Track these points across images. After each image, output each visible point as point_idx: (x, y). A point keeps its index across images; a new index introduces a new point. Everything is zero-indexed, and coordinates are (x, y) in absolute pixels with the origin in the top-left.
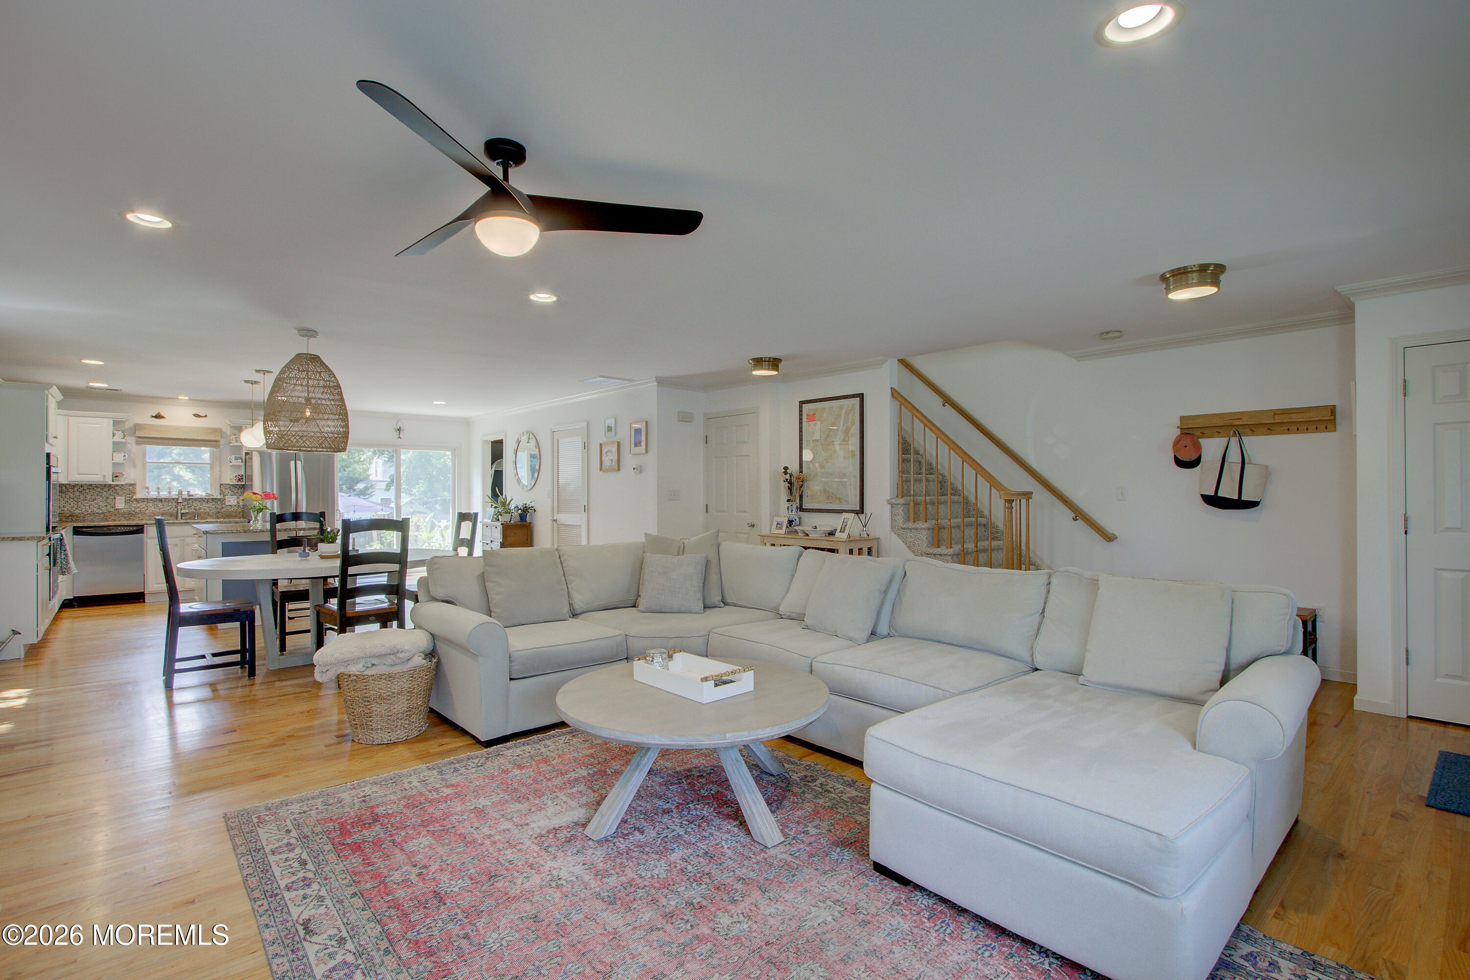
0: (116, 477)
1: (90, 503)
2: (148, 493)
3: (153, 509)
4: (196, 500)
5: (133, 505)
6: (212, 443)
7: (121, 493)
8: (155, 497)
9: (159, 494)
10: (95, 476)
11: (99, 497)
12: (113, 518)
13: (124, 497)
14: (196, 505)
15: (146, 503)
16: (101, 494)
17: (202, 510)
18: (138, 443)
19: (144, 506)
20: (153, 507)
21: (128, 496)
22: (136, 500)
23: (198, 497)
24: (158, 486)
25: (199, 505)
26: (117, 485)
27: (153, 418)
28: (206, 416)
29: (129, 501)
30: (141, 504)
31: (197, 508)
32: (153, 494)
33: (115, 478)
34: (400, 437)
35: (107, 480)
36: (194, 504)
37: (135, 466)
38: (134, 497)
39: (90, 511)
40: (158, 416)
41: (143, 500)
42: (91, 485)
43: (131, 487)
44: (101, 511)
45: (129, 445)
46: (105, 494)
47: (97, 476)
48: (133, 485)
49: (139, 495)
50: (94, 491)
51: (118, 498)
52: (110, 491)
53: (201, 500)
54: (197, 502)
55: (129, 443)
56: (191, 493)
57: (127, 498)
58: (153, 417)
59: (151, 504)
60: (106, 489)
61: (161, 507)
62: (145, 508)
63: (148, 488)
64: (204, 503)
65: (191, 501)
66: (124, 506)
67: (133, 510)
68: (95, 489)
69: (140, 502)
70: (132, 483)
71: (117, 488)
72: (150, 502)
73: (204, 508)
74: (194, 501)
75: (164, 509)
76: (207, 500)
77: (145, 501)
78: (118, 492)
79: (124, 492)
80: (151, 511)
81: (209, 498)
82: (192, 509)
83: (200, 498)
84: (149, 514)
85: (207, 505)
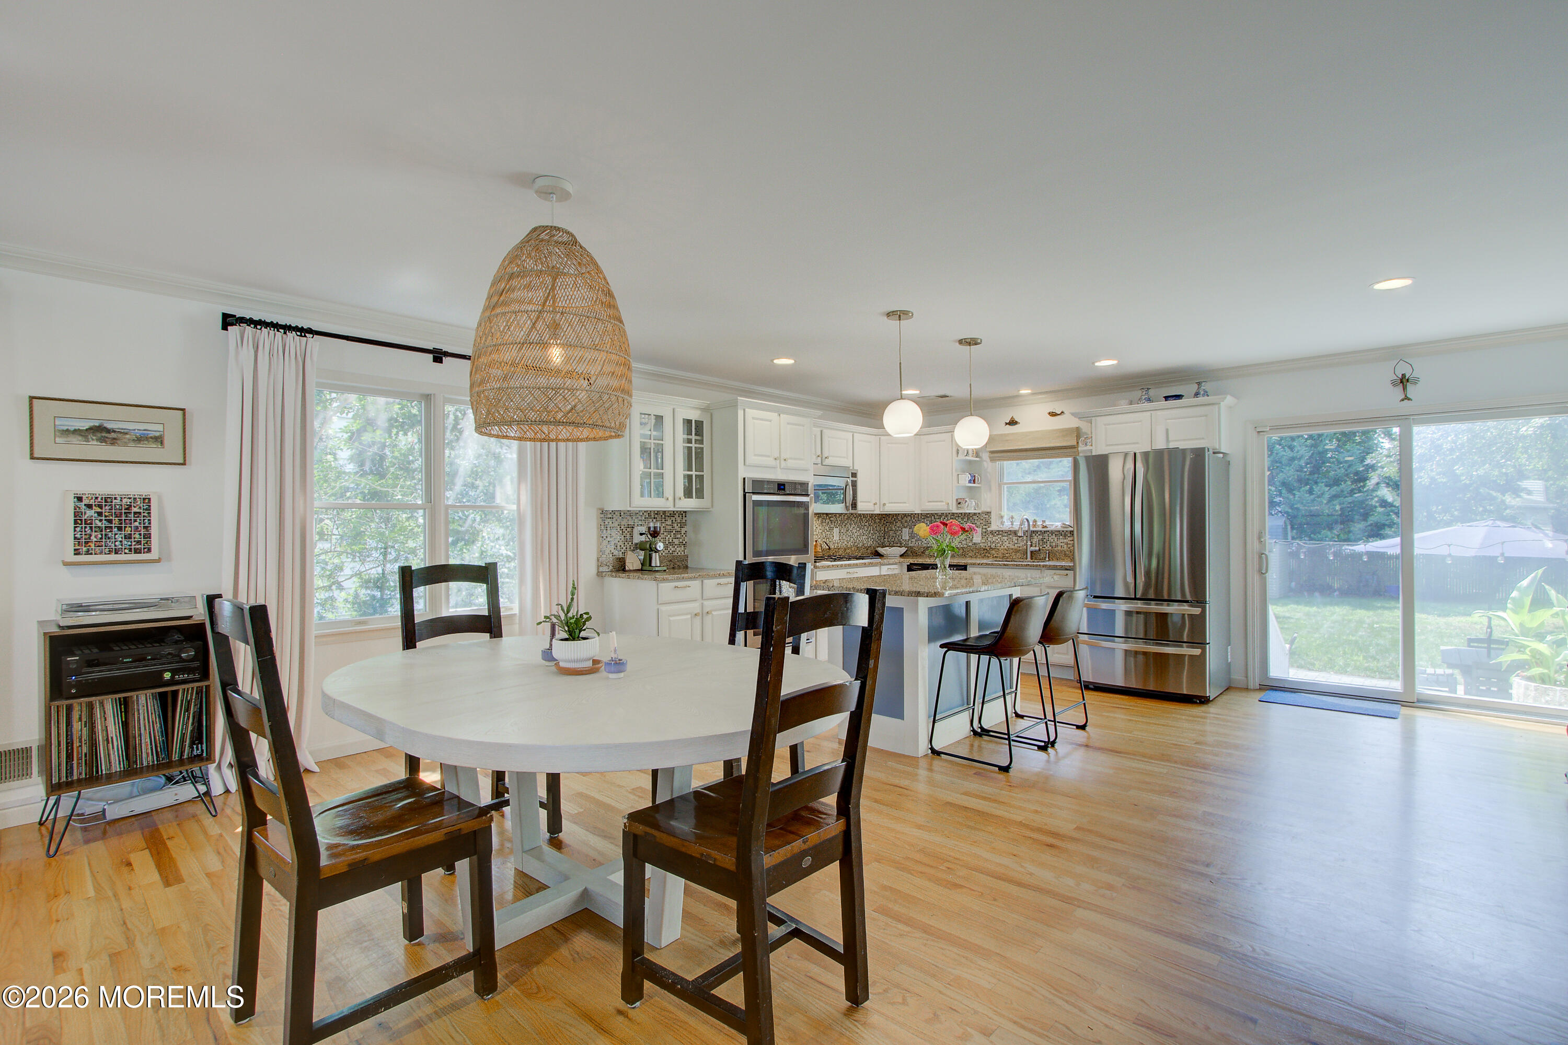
0: (959, 503)
2: (1002, 523)
3: (1006, 544)
4: (1052, 532)
5: (989, 539)
6: (1069, 450)
7: (978, 523)
8: (1009, 529)
9: (1012, 525)
10: (901, 505)
12: (970, 554)
13: (981, 529)
14: (1052, 540)
15: (1001, 536)
17: (1059, 548)
18: (993, 460)
19: (999, 540)
20: (1007, 542)
21: (984, 527)
22: (992, 532)
23: (1053, 528)
24: (1011, 514)
25: (1056, 540)
26: (975, 514)
27: (1008, 426)
28: (1062, 412)
29: (985, 534)
30: (997, 538)
31: (1054, 544)
32: (1007, 525)
33: (959, 506)
34: (1406, 398)
35: (949, 508)
36: (1048, 538)
37: (990, 489)
38: (990, 529)
40: (1013, 423)
41: (999, 532)
43: (987, 517)
45: (985, 463)
47: (904, 505)
48: (988, 513)
49: (994, 527)
53: (1058, 533)
54: (1054, 537)
55: (985, 461)
56: (1047, 523)
57: (984, 530)
58: (1006, 424)
59: (1005, 538)
61: (1016, 542)
62: (1001, 543)
63: (1002, 517)
64: (1061, 537)
65: (1047, 535)
66: (980, 539)
67: (989, 545)
68: (957, 518)
69: (995, 534)
70: (988, 510)
71: (975, 517)
72: (1006, 534)
73: (1061, 544)
74: (1050, 535)
75: (1019, 545)
76: (1063, 533)
77: (1001, 533)
78: (976, 522)
79: (982, 521)
80: (1006, 547)
81: (1066, 531)
82: (1048, 545)
83: (1057, 531)
84: (1002, 551)
85: (1065, 541)
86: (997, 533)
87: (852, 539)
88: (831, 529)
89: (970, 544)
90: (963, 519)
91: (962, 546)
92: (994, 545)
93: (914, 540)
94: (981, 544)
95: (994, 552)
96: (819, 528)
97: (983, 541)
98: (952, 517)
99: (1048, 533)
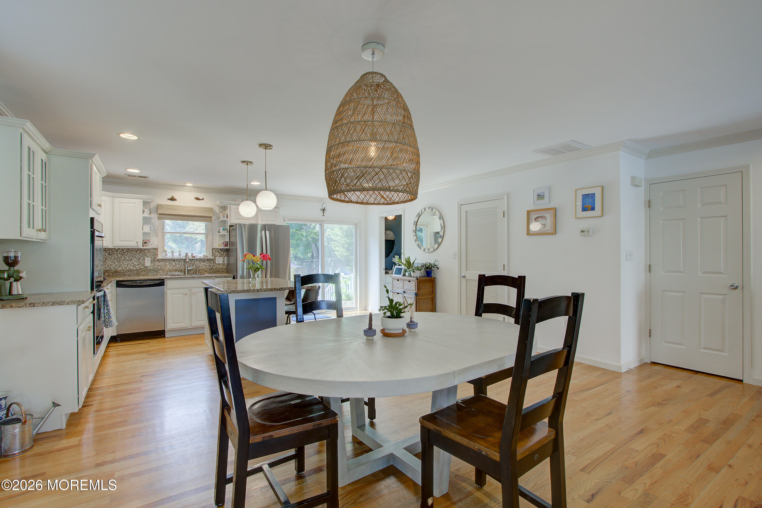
0: (145, 243)
1: (128, 262)
2: (166, 255)
5: (156, 263)
6: (207, 218)
7: (148, 255)
8: (170, 258)
9: (173, 255)
11: (134, 258)
12: (143, 273)
13: (150, 258)
14: (197, 264)
15: (165, 262)
16: (135, 256)
18: (159, 218)
19: (163, 264)
20: (169, 265)
21: (153, 257)
22: (158, 260)
23: (198, 258)
24: (173, 250)
25: (199, 263)
26: (145, 249)
27: (170, 200)
28: (203, 199)
29: (153, 261)
30: (162, 263)
31: (198, 266)
32: (169, 255)
34: (323, 215)
35: (139, 246)
36: (196, 263)
37: (157, 235)
38: (157, 258)
39: (128, 268)
40: (173, 199)
41: (163, 260)
42: (128, 249)
43: (155, 251)
44: (135, 269)
45: (153, 220)
46: (138, 256)
48: (156, 249)
49: (160, 256)
50: (130, 254)
51: (146, 259)
52: (141, 254)
54: (198, 262)
55: (153, 219)
56: (194, 255)
57: (153, 259)
59: (168, 263)
60: (139, 252)
61: (175, 265)
62: (164, 266)
63: (166, 251)
64: (202, 262)
65: (194, 261)
66: (150, 264)
67: (156, 267)
68: (131, 252)
69: (161, 261)
70: (156, 247)
71: (146, 251)
72: (168, 261)
73: (202, 266)
74: (196, 261)
75: (176, 267)
76: (203, 260)
77: (164, 260)
78: (146, 254)
79: (151, 254)
80: (168, 268)
81: (205, 259)
82: (195, 267)
83: (200, 259)
84: (167, 270)
85: (204, 264)
89: (142, 268)
90: (136, 252)
92: (160, 267)
94: (150, 267)
95: (160, 271)
97: (152, 265)
99: (194, 260)
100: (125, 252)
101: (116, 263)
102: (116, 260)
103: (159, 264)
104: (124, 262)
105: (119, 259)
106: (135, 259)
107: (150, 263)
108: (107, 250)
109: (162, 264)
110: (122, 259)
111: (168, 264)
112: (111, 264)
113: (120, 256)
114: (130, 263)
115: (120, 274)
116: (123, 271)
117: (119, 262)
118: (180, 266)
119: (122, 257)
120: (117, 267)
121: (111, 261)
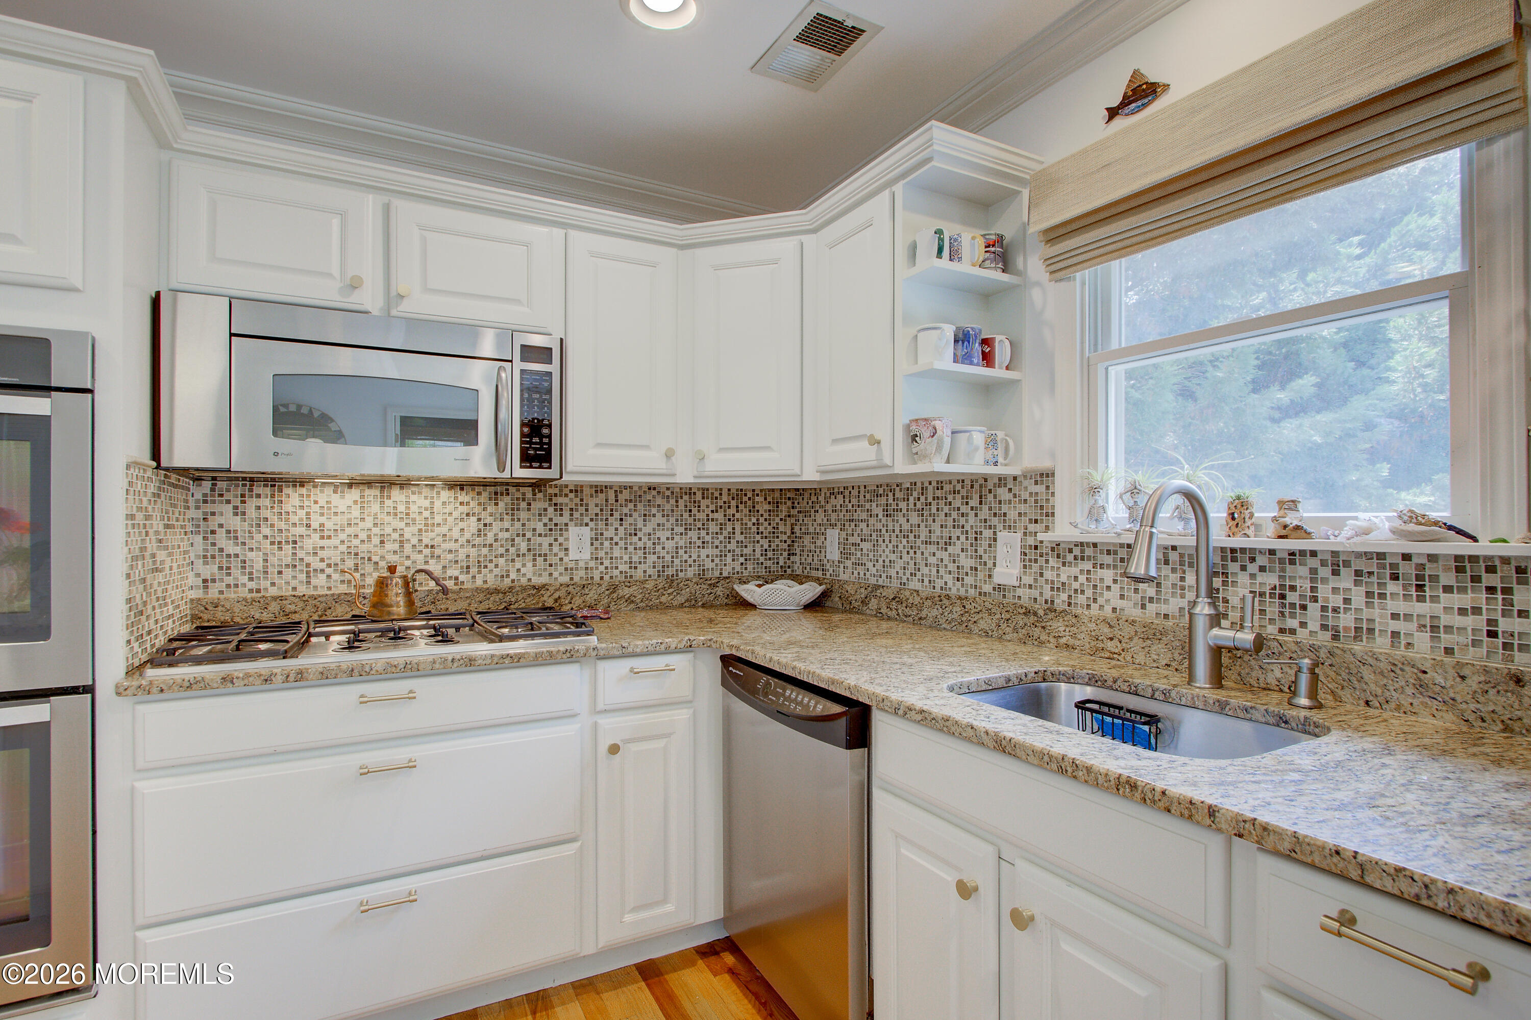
0: (916, 438)
1: (939, 554)
2: (1096, 514)
3: (1112, 598)
5: (1048, 575)
7: (1012, 515)
11: (958, 532)
13: (1019, 535)
14: (1337, 601)
15: (1088, 565)
16: (962, 521)
17: (1382, 644)
19: (1082, 578)
20: (1116, 588)
21: (1032, 526)
22: (1056, 548)
25: (1358, 597)
26: (1002, 481)
29: (1033, 552)
30: (1074, 571)
31: (1346, 620)
35: (888, 461)
36: (1324, 591)
37: (1049, 384)
38: (1052, 534)
39: (939, 583)
41: (1082, 549)
43: (1040, 488)
46: (972, 519)
48: (1045, 477)
49: (1066, 527)
51: (1003, 535)
52: (985, 508)
54: (1346, 580)
57: (1032, 540)
59: (1108, 575)
62: (1089, 593)
64: (1392, 587)
65: (1306, 569)
66: (1021, 571)
67: (1048, 594)
68: (951, 498)
69: (1070, 557)
70: (1047, 465)
71: (1003, 493)
72: (1108, 560)
73: (1394, 625)
74: (1324, 572)
75: (1163, 609)
76: (1405, 568)
77: (1089, 552)
78: (1005, 508)
79: (1022, 508)
80: (1109, 609)
81: (1432, 558)
82: (1314, 625)
83: (1368, 555)
84: (1092, 626)
85: (1424, 608)
86: (1077, 551)
87: (652, 558)
88: (560, 529)
89: (987, 588)
90: (966, 500)
91: (962, 592)
92: (1064, 596)
93: (849, 563)
94: (1019, 592)
95: (1058, 625)
96: (497, 526)
97: (1027, 580)
98: (939, 493)
99: (1313, 562)
100: (930, 500)
101: (905, 555)
102: (904, 541)
103: (1063, 578)
104: (926, 554)
105: (911, 536)
106: (963, 538)
107: (1019, 565)
108: (881, 491)
109: (1076, 578)
110: (923, 538)
111: (1108, 581)
112: (893, 557)
113: (914, 519)
114: (944, 555)
115: (908, 611)
116: (917, 600)
117: (912, 552)
118: (1184, 603)
119: (923, 525)
120: (908, 573)
121: (890, 546)
